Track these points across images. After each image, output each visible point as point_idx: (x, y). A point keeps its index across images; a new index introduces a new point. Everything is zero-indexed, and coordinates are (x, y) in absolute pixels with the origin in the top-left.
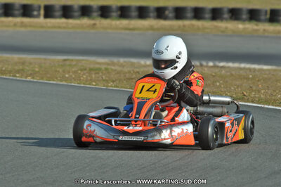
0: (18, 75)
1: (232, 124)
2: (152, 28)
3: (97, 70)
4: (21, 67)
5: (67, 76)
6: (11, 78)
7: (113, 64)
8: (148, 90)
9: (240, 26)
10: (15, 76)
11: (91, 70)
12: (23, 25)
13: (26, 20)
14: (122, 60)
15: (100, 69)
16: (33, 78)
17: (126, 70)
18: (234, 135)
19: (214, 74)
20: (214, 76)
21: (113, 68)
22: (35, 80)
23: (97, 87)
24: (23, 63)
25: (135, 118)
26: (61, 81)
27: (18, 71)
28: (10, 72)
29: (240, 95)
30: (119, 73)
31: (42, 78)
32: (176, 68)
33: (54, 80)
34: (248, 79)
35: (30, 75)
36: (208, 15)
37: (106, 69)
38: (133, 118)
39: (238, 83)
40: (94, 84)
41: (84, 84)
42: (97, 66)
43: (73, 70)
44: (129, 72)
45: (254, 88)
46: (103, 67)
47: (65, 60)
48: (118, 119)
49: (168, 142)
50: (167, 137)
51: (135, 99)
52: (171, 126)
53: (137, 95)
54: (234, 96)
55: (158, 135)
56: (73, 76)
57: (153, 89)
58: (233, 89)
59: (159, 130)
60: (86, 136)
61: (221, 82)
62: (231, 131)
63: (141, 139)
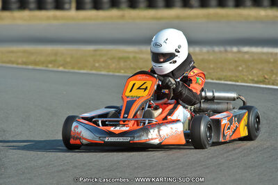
0: (50, 66)
1: (231, 121)
3: (125, 59)
4: (53, 58)
5: (97, 65)
6: (44, 68)
7: (141, 52)
8: (139, 88)
10: (47, 66)
11: (120, 59)
12: (55, 18)
13: (59, 13)
15: (128, 58)
16: (65, 68)
18: (234, 132)
19: (236, 59)
20: (236, 61)
21: (142, 56)
22: (66, 70)
24: (56, 54)
25: (124, 117)
26: (91, 70)
27: (51, 62)
28: (43, 63)
29: (261, 79)
31: (73, 68)
32: (175, 62)
33: (84, 69)
34: (269, 62)
35: (64, 65)
36: (231, 3)
37: (135, 58)
38: (121, 118)
39: (260, 66)
40: (123, 71)
41: (113, 72)
42: (126, 55)
43: (104, 58)
45: (275, 71)
46: (131, 56)
47: (95, 51)
48: (105, 119)
49: (157, 142)
50: (155, 137)
51: (125, 98)
52: (159, 125)
53: (127, 93)
54: (256, 79)
55: (145, 135)
56: (103, 65)
57: (144, 87)
58: (254, 72)
59: (146, 130)
60: (74, 138)
61: (244, 66)
62: (229, 128)
63: (127, 139)
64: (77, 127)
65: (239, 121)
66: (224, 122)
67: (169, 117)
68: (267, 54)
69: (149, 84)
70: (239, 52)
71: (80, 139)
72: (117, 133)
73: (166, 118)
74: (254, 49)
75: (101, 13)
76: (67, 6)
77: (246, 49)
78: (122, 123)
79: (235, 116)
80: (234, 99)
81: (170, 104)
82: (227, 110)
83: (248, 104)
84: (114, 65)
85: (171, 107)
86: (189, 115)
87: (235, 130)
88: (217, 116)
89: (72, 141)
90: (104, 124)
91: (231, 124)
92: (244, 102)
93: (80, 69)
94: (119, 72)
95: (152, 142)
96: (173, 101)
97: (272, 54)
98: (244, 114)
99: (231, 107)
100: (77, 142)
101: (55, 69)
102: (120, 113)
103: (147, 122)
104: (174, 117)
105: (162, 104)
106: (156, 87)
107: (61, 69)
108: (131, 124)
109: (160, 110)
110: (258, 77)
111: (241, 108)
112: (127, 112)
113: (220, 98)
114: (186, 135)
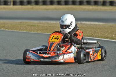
0: (2, 28)
1: (94, 53)
2: (55, 9)
3: (34, 26)
4: (3, 25)
5: (22, 28)
7: (40, 23)
8: (55, 38)
9: (91, 7)
11: (31, 26)
14: (44, 22)
16: (8, 29)
17: (45, 25)
18: (95, 57)
21: (40, 25)
22: (9, 30)
23: (34, 32)
24: (4, 24)
25: (49, 51)
26: (19, 30)
27: (2, 27)
29: (91, 35)
30: (42, 27)
31: (12, 29)
33: (16, 30)
34: (94, 28)
35: (8, 28)
36: (78, 3)
37: (38, 25)
38: (48, 51)
40: (33, 31)
41: (29, 31)
42: (34, 24)
43: (25, 26)
44: (47, 26)
45: (96, 32)
46: (36, 25)
47: (21, 22)
48: (41, 51)
49: (62, 61)
50: (62, 59)
51: (49, 42)
52: (63, 54)
53: (50, 41)
54: (88, 35)
55: (58, 58)
56: (24, 28)
57: (57, 38)
58: (88, 32)
59: (58, 56)
60: (28, 59)
61: (83, 30)
62: (93, 56)
63: (50, 60)
64: (29, 54)
65: (97, 53)
66: (91, 53)
67: (68, 51)
68: (93, 24)
69: (59, 37)
70: (81, 24)
71: (30, 59)
72: (46, 57)
73: (66, 51)
74: (87, 23)
75: (23, 7)
76: (9, 4)
77: (84, 22)
78: (48, 53)
79: (96, 51)
80: (96, 43)
81: (69, 45)
82: (93, 48)
83: (102, 46)
84: (29, 28)
85: (69, 46)
86: (76, 50)
87: (96, 56)
88: (88, 50)
89: (27, 60)
90: (40, 53)
91: (94, 54)
92: (100, 45)
93: (15, 30)
94: (31, 31)
95: (61, 61)
96: (70, 44)
97: (95, 25)
98: (99, 50)
99: (94, 46)
100: (29, 60)
101: (4, 30)
102: (47, 49)
103: (58, 53)
104: (70, 51)
105: (65, 45)
106: (62, 38)
107: (7, 30)
108: (52, 53)
109: (64, 48)
110: (89, 34)
111: (98, 47)
112: (50, 48)
113: (90, 43)
114: (75, 58)
